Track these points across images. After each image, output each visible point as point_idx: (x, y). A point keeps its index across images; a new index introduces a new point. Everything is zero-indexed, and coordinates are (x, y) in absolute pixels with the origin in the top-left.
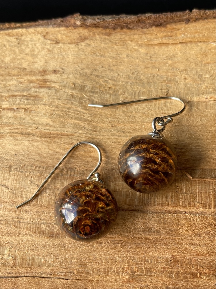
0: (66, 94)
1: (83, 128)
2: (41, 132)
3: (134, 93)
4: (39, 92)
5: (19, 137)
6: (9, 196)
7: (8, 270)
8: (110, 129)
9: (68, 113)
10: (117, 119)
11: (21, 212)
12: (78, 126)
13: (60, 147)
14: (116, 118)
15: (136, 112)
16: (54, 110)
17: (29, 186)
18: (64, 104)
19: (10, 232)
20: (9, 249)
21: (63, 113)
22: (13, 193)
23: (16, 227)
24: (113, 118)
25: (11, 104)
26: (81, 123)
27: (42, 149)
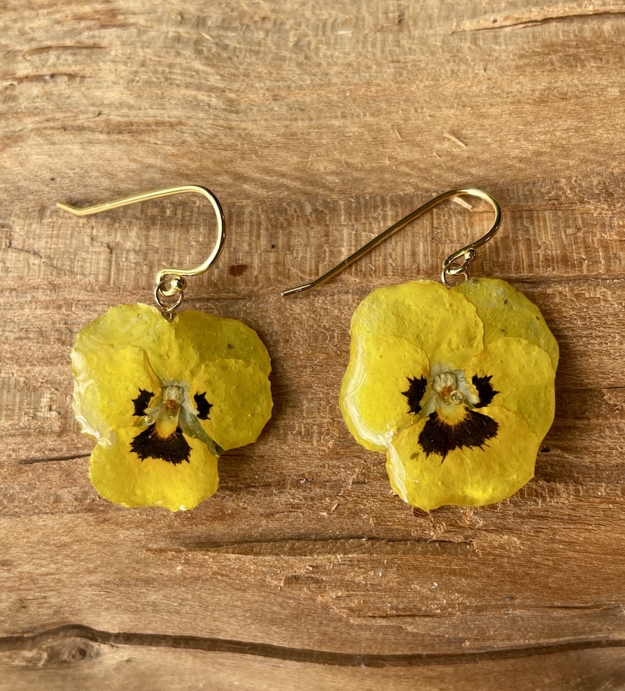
0: (163, 36)
1: (207, 107)
2: (108, 122)
3: (321, 25)
4: (100, 37)
5: (59, 137)
6: (42, 273)
7: (50, 442)
8: (271, 106)
9: (169, 76)
10: (286, 81)
11: (73, 309)
12: (195, 103)
13: (155, 153)
14: (283, 79)
15: (329, 64)
16: (136, 72)
17: (88, 247)
18: (159, 56)
19: (49, 356)
20: (49, 396)
21: (157, 76)
22: (52, 265)
23: (63, 343)
24: (276, 81)
25: (38, 67)
26: (202, 96)
27: (114, 160)
